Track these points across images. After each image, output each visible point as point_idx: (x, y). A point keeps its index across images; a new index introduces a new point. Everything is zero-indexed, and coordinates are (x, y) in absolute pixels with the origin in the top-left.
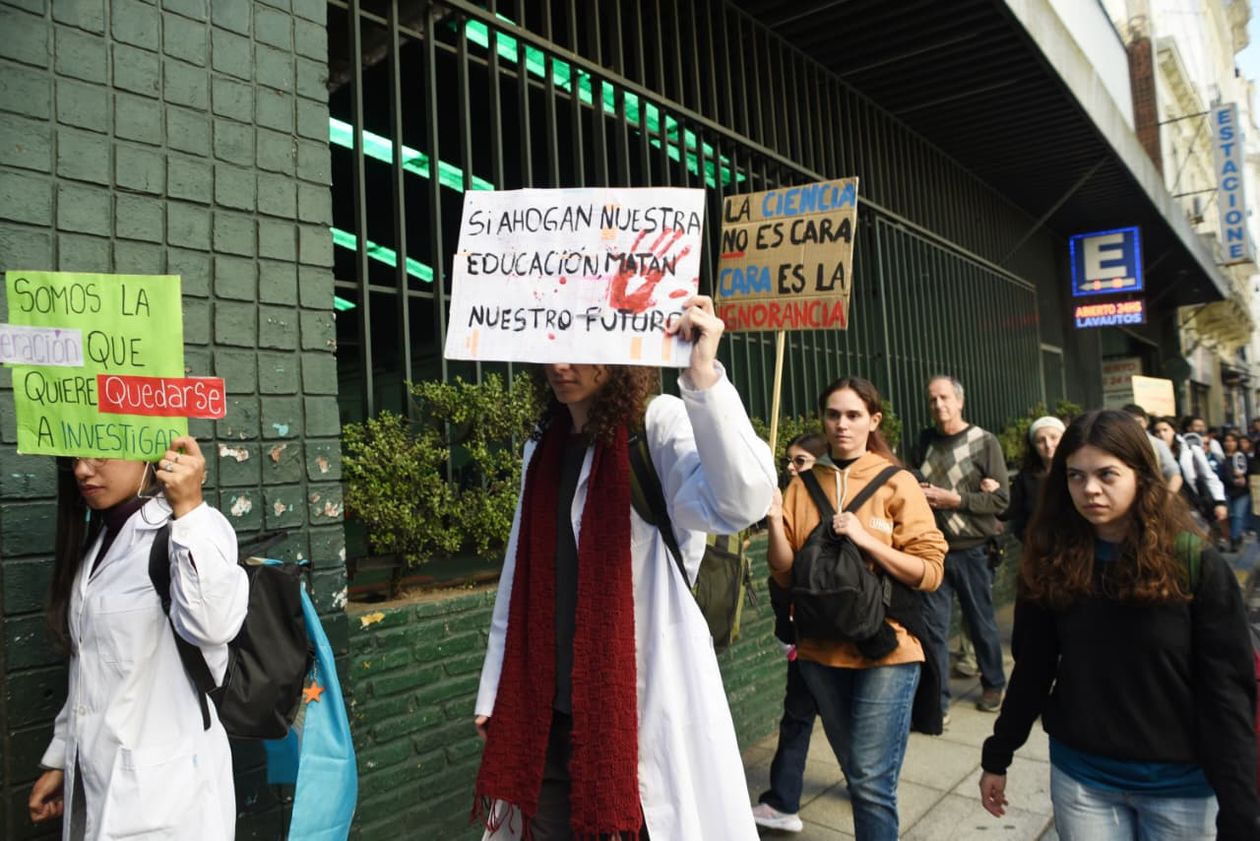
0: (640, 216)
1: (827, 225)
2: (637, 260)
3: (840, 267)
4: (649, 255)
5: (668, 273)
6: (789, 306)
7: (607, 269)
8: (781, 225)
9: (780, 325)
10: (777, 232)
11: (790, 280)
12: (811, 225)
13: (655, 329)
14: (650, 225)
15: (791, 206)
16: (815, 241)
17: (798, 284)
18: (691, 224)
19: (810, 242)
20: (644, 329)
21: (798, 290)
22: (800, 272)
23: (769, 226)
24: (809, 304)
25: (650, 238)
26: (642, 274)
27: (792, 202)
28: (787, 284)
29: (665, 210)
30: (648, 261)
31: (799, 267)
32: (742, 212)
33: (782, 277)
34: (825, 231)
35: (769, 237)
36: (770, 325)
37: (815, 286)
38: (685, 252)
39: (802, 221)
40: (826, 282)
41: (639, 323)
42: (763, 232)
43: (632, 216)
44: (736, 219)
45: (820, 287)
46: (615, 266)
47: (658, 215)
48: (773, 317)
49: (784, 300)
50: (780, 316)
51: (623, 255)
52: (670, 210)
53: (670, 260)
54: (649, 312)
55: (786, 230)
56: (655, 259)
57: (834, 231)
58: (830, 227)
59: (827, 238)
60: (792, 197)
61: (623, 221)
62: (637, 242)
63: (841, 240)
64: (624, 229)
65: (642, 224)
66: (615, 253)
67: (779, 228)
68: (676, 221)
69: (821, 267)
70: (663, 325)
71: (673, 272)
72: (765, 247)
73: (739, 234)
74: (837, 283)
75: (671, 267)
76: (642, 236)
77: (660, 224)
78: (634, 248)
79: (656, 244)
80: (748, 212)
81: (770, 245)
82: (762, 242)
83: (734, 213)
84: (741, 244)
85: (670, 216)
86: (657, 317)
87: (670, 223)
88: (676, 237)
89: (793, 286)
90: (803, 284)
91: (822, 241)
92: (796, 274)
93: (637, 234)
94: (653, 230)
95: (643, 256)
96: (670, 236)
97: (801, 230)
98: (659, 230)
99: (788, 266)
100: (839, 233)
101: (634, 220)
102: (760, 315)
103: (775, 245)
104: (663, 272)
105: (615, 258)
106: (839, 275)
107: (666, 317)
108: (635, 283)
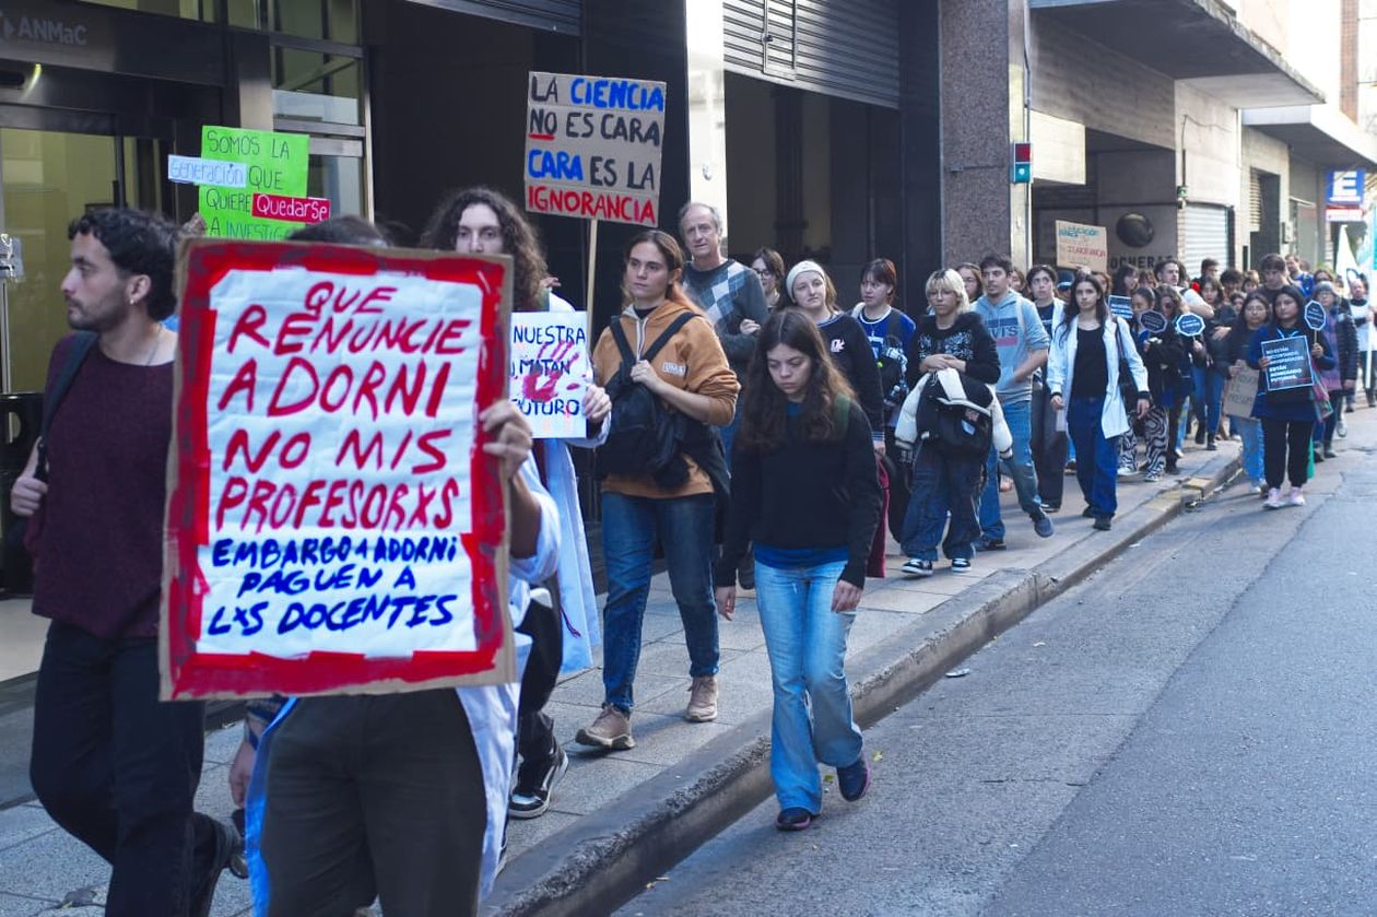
0: (542, 332)
1: (636, 125)
2: (543, 364)
3: (650, 168)
4: (551, 360)
5: (565, 373)
6: (602, 197)
7: (521, 371)
8: (591, 115)
9: (593, 213)
10: (587, 122)
11: (601, 174)
12: (621, 121)
13: (559, 413)
14: (550, 339)
15: (601, 98)
16: (626, 138)
17: (610, 179)
18: (578, 337)
19: (620, 138)
20: (551, 413)
21: (611, 184)
22: (611, 166)
23: (578, 115)
24: (621, 199)
25: (551, 349)
26: (546, 374)
27: (601, 93)
28: (600, 176)
29: (560, 327)
30: (550, 365)
31: (611, 161)
32: (549, 92)
33: (594, 169)
34: (635, 131)
35: (579, 125)
36: (583, 212)
37: (626, 183)
38: (576, 357)
39: (612, 116)
40: (637, 181)
41: (547, 409)
42: (573, 119)
43: (537, 332)
44: (543, 99)
45: (631, 184)
46: (526, 369)
47: (554, 331)
48: (586, 205)
49: (595, 191)
50: (593, 205)
51: (532, 361)
52: (563, 327)
53: (565, 363)
54: (553, 400)
55: (596, 121)
56: (555, 363)
57: (643, 131)
58: (638, 128)
59: (637, 138)
60: (601, 89)
61: (530, 337)
62: (541, 351)
63: (651, 142)
64: (531, 342)
65: (544, 338)
66: (526, 360)
67: (589, 118)
68: (568, 336)
69: (631, 165)
71: (568, 372)
72: (575, 135)
73: (548, 116)
74: (648, 183)
75: (566, 367)
76: (544, 347)
77: (557, 338)
78: (539, 356)
79: (555, 352)
80: (555, 93)
81: (581, 133)
82: (572, 129)
83: (542, 91)
84: (551, 126)
85: (564, 332)
86: (560, 404)
87: (563, 337)
88: (569, 346)
89: (605, 179)
90: (615, 179)
91: (632, 140)
92: (607, 167)
93: (541, 346)
94: (551, 343)
95: (545, 361)
96: (563, 347)
97: (611, 125)
98: (556, 343)
99: (600, 159)
100: (648, 136)
101: (538, 336)
102: (572, 202)
103: (586, 135)
104: (562, 373)
105: (526, 364)
106: (648, 176)
108: (542, 381)
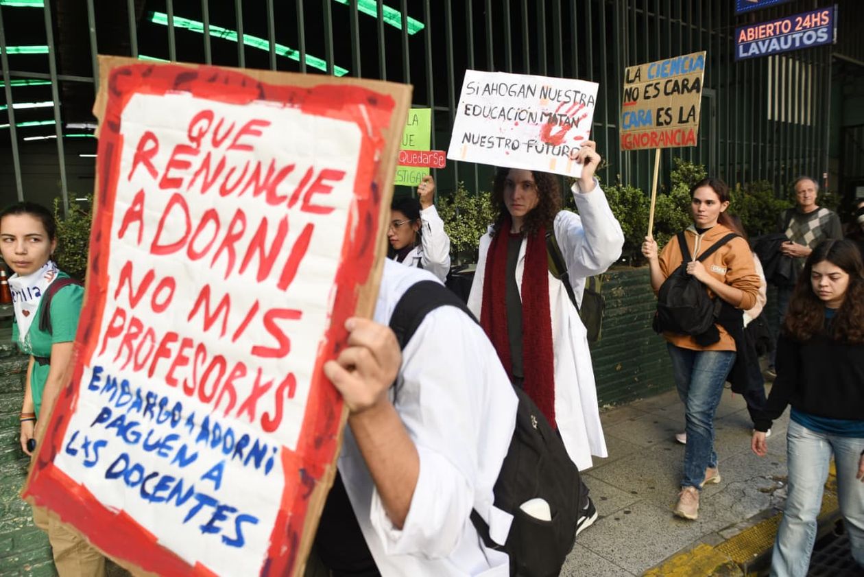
0: (562, 94)
1: (686, 82)
2: (558, 117)
3: (693, 108)
4: (565, 115)
5: (574, 126)
6: (662, 133)
7: (541, 120)
8: (658, 84)
9: (657, 145)
10: (656, 88)
11: (664, 118)
12: (676, 82)
13: (564, 155)
14: (567, 99)
15: (665, 72)
16: (679, 93)
17: (668, 120)
18: (589, 102)
19: (676, 93)
20: (558, 154)
21: (668, 123)
22: (669, 112)
23: (651, 85)
24: (674, 132)
25: (566, 107)
26: (560, 125)
27: (665, 69)
28: (661, 120)
29: (577, 92)
30: (564, 119)
31: (669, 109)
32: (636, 76)
33: (659, 116)
34: (684, 86)
35: (652, 92)
36: (651, 145)
37: (677, 121)
38: (585, 116)
39: (671, 81)
40: (684, 118)
41: (556, 151)
42: (648, 89)
43: (558, 93)
44: (632, 81)
45: (681, 121)
46: (546, 119)
47: (572, 95)
48: (653, 141)
49: (660, 129)
50: (657, 139)
51: (551, 114)
52: (579, 92)
53: (576, 119)
54: (562, 145)
55: (661, 87)
56: (568, 118)
57: (690, 86)
58: (687, 84)
59: (686, 91)
60: (666, 66)
61: (552, 95)
62: (559, 108)
63: (694, 91)
64: (553, 100)
65: (563, 98)
66: (546, 112)
67: (657, 86)
68: (581, 99)
69: (682, 108)
70: (569, 154)
71: (577, 126)
72: (648, 98)
73: (634, 91)
74: (691, 118)
75: (576, 123)
76: (562, 105)
77: (572, 100)
78: (557, 111)
79: (569, 110)
80: (639, 76)
81: (652, 96)
82: (647, 95)
83: (631, 77)
84: (635, 96)
85: (579, 96)
86: (566, 149)
87: (578, 100)
88: (581, 107)
89: (665, 121)
90: (671, 119)
91: (683, 93)
92: (667, 114)
93: (559, 104)
94: (568, 102)
95: (561, 115)
96: (577, 107)
97: (670, 86)
98: (572, 103)
99: (662, 109)
100: (693, 87)
101: (559, 96)
102: (645, 140)
103: (655, 96)
104: (572, 126)
105: (546, 115)
106: (692, 113)
107: (571, 150)
108: (556, 130)
